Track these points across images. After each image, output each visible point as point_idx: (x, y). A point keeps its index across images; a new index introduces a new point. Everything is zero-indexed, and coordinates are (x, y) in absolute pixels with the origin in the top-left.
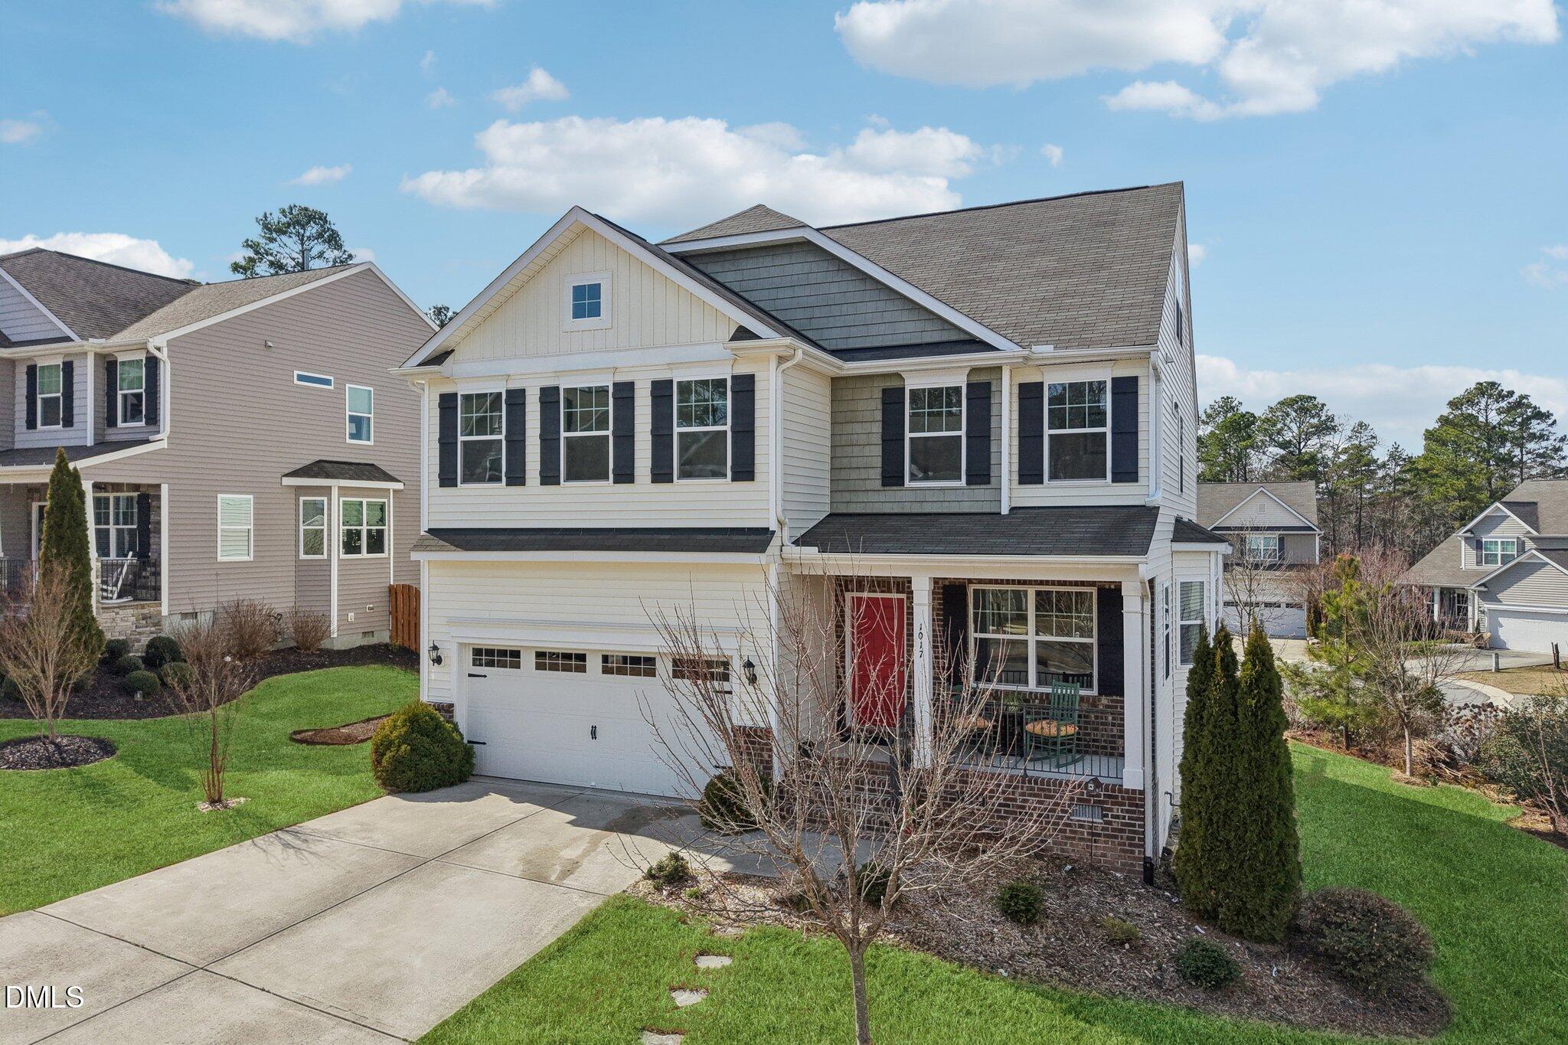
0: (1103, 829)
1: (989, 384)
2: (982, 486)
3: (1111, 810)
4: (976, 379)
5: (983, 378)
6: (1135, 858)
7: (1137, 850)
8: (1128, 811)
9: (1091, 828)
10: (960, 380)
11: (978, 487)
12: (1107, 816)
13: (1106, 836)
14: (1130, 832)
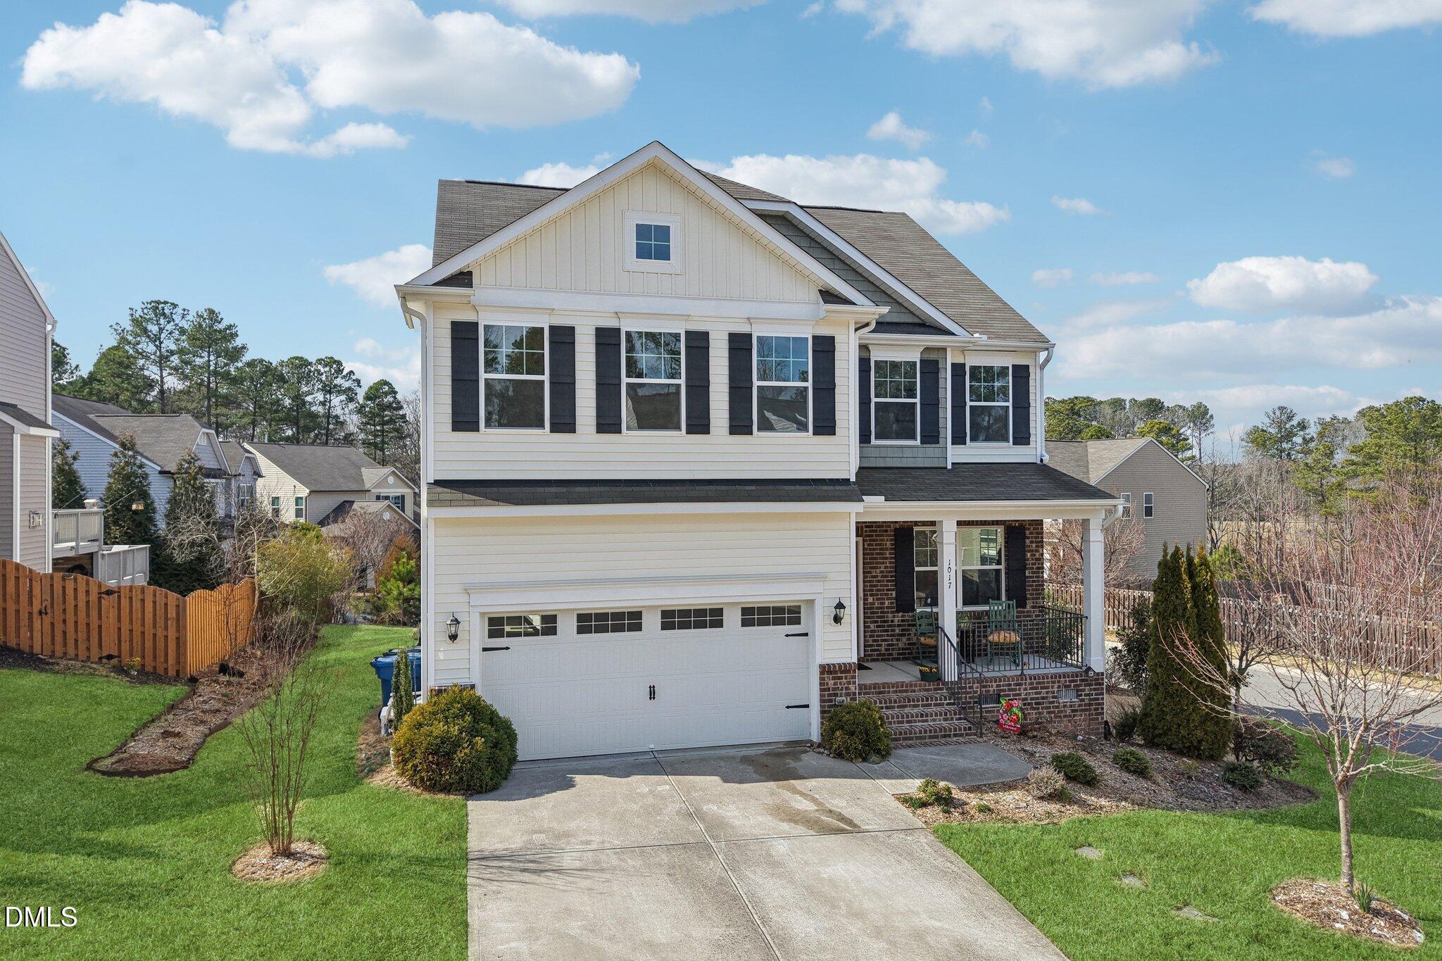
0: (1080, 706)
1: (937, 362)
2: (933, 445)
3: (1084, 690)
4: (926, 356)
5: (933, 356)
6: (1099, 723)
7: (1100, 717)
8: (1095, 689)
9: (1071, 706)
10: (915, 357)
11: (929, 446)
12: (1081, 695)
13: (1081, 710)
14: (1096, 704)
